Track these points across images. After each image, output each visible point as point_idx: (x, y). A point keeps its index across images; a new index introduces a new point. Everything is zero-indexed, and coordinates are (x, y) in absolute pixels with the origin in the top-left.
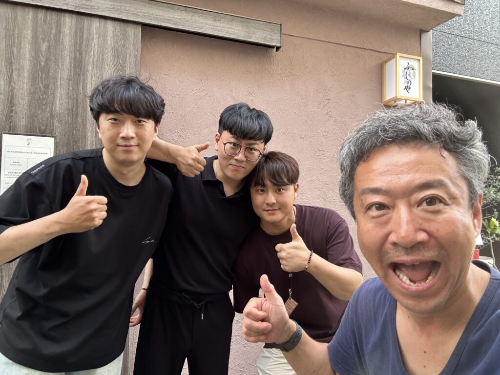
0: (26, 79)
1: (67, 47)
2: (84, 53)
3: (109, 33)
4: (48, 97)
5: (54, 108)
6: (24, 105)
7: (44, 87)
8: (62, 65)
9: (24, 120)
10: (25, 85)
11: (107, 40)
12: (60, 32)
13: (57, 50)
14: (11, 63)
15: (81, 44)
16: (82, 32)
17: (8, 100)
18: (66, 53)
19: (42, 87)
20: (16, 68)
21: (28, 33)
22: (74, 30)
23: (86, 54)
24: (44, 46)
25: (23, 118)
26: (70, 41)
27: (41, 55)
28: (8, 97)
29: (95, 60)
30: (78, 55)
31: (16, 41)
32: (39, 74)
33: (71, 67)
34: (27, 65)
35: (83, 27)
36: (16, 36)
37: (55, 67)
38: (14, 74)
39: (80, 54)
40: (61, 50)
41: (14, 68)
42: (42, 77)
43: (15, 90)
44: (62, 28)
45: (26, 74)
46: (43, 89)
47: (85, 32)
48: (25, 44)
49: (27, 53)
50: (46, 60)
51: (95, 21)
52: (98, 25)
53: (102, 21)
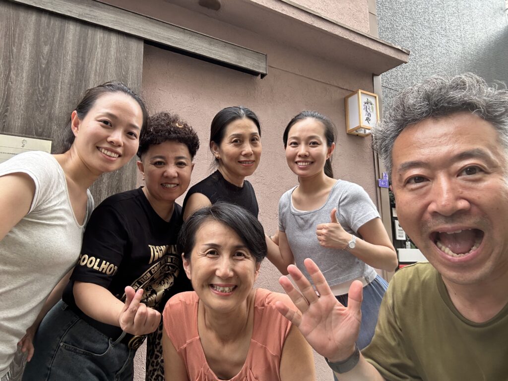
0: (24, 79)
1: (70, 53)
2: (87, 61)
3: (113, 44)
4: (47, 100)
5: (52, 111)
6: (20, 106)
7: (43, 89)
9: (20, 120)
10: (23, 86)
11: (110, 51)
12: (63, 37)
13: (60, 54)
14: (10, 61)
15: (84, 51)
16: (86, 41)
17: (3, 99)
18: (68, 58)
19: (41, 89)
20: (14, 67)
21: (30, 35)
23: (89, 61)
25: (19, 119)
27: (42, 58)
28: (4, 96)
30: (81, 61)
31: (16, 40)
32: (38, 75)
34: (26, 65)
35: (87, 35)
36: (17, 35)
37: (56, 70)
38: (12, 73)
39: (82, 60)
40: (64, 55)
41: (12, 67)
42: (41, 79)
43: (12, 90)
44: (66, 34)
45: (24, 75)
46: (43, 92)
47: (89, 41)
48: (25, 45)
49: (28, 53)
50: (48, 63)
51: (99, 31)
53: (106, 33)
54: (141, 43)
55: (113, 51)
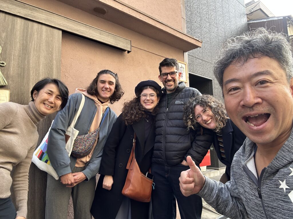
1: (18, 37)
3: (44, 32)
5: (9, 73)
8: (15, 47)
13: (12, 38)
15: (27, 36)
18: (17, 40)
22: (23, 28)
24: (3, 35)
26: (20, 34)
27: (1, 40)
29: (35, 46)
30: (25, 42)
33: (20, 49)
35: (28, 27)
37: (10, 48)
40: (15, 38)
44: (15, 26)
47: (29, 30)
50: (5, 43)
51: (36, 25)
52: (37, 27)
53: (40, 25)
54: (61, 32)
55: (44, 36)
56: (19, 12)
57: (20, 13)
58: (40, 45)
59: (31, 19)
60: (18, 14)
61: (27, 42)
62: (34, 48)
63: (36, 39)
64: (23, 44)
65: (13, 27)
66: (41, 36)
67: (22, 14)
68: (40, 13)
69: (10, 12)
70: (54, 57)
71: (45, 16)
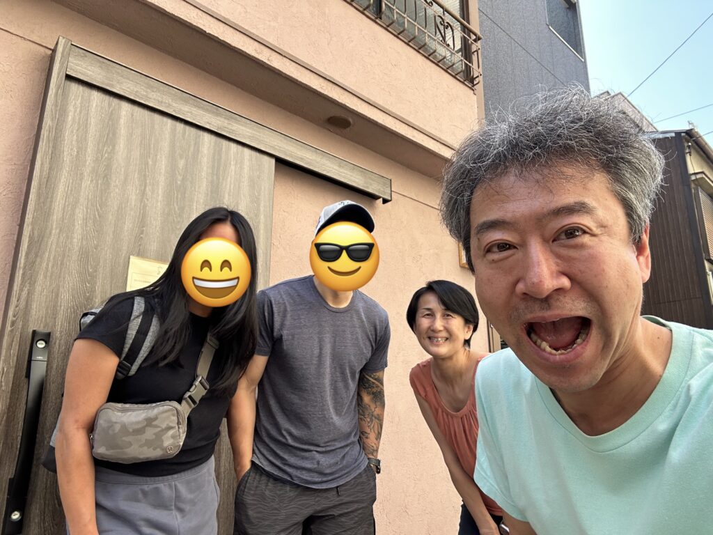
0: (160, 197)
1: (205, 168)
2: (221, 178)
3: (246, 161)
4: (183, 222)
6: (156, 227)
7: (178, 209)
8: (199, 187)
9: (155, 244)
10: (159, 204)
12: (199, 151)
13: (195, 170)
14: (145, 175)
15: (218, 168)
16: (220, 155)
17: (139, 219)
18: (203, 175)
19: (177, 209)
20: (150, 182)
21: (165, 145)
22: (212, 151)
23: (223, 179)
24: (181, 163)
25: (154, 242)
26: (208, 163)
27: (177, 172)
28: (139, 215)
29: (232, 186)
30: (215, 179)
31: (152, 151)
32: (174, 193)
33: (207, 190)
34: (162, 180)
35: (222, 150)
36: (152, 146)
37: (191, 188)
38: (147, 189)
40: (199, 170)
41: (148, 181)
42: (177, 198)
43: (148, 208)
44: (201, 148)
45: (160, 192)
46: (178, 212)
47: (223, 156)
48: (161, 157)
49: (163, 167)
50: (183, 179)
51: (233, 146)
52: (235, 151)
53: (240, 148)
54: (273, 161)
55: (246, 169)
56: (208, 123)
57: (210, 124)
58: (239, 184)
59: (227, 135)
60: (207, 126)
61: (218, 179)
62: (230, 190)
63: (233, 173)
64: (212, 182)
65: (197, 150)
66: (242, 168)
67: (213, 125)
68: (242, 125)
69: (194, 122)
70: (262, 209)
71: (250, 131)
